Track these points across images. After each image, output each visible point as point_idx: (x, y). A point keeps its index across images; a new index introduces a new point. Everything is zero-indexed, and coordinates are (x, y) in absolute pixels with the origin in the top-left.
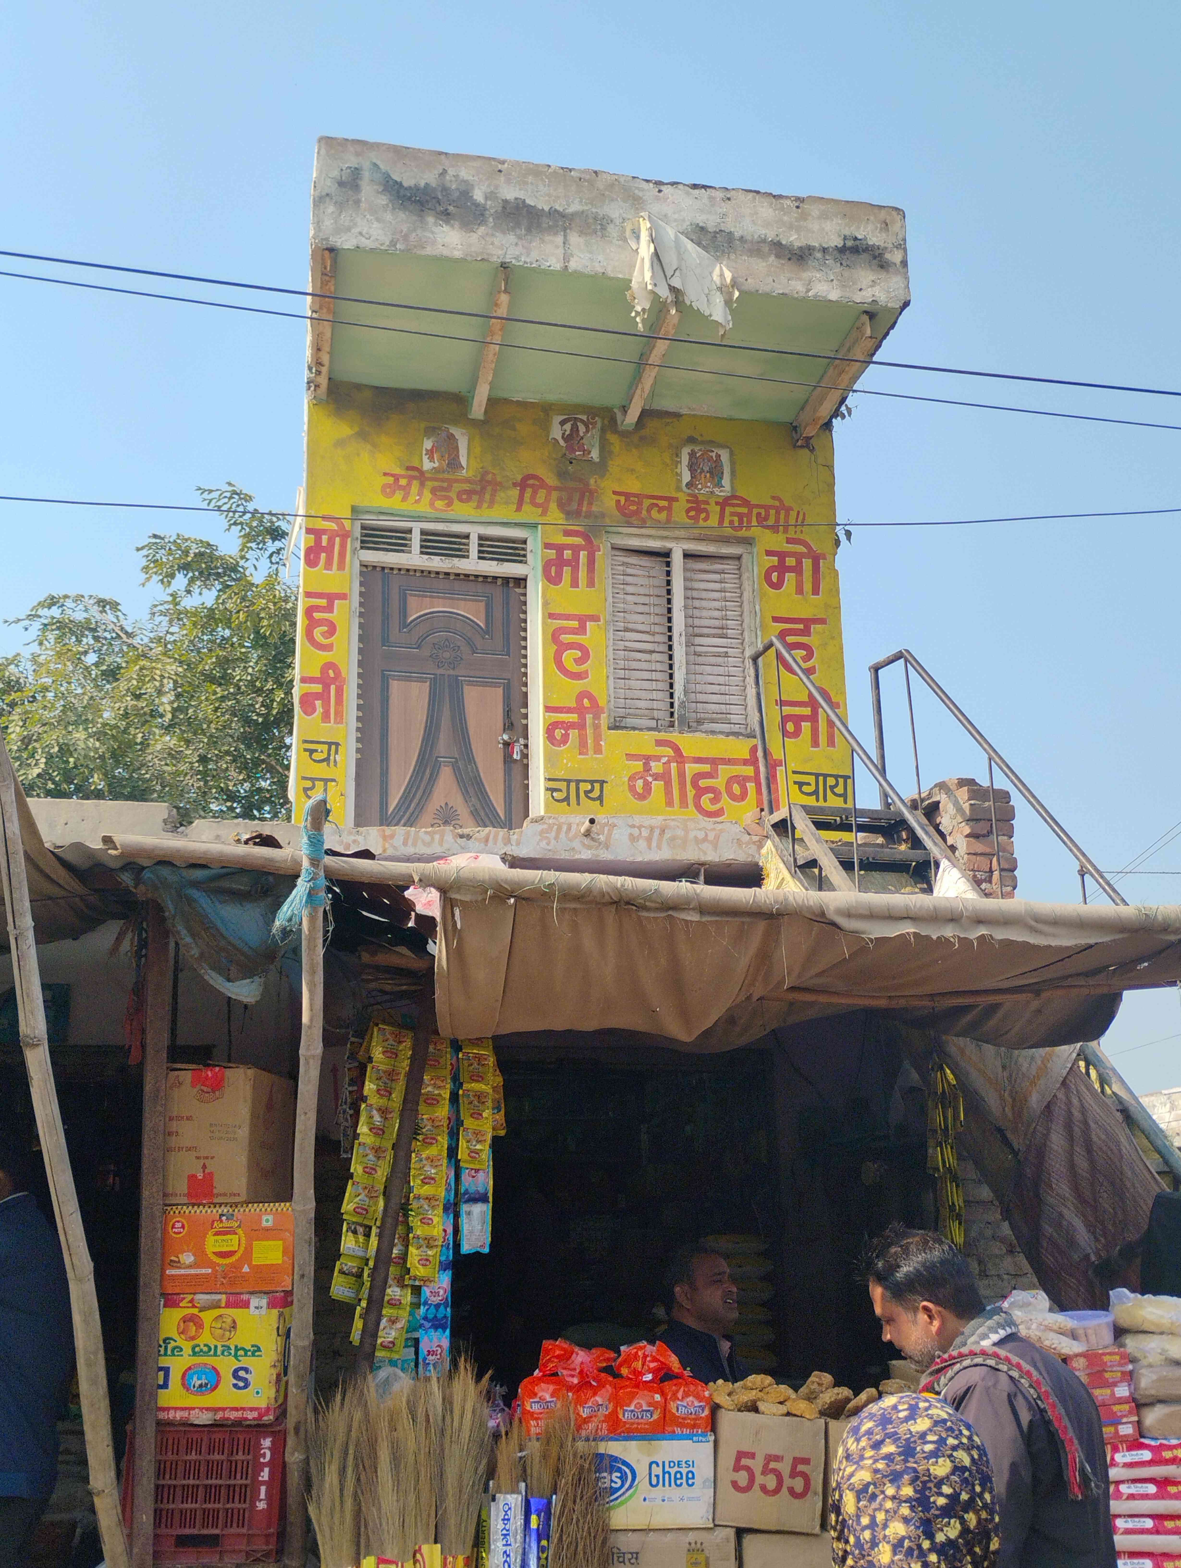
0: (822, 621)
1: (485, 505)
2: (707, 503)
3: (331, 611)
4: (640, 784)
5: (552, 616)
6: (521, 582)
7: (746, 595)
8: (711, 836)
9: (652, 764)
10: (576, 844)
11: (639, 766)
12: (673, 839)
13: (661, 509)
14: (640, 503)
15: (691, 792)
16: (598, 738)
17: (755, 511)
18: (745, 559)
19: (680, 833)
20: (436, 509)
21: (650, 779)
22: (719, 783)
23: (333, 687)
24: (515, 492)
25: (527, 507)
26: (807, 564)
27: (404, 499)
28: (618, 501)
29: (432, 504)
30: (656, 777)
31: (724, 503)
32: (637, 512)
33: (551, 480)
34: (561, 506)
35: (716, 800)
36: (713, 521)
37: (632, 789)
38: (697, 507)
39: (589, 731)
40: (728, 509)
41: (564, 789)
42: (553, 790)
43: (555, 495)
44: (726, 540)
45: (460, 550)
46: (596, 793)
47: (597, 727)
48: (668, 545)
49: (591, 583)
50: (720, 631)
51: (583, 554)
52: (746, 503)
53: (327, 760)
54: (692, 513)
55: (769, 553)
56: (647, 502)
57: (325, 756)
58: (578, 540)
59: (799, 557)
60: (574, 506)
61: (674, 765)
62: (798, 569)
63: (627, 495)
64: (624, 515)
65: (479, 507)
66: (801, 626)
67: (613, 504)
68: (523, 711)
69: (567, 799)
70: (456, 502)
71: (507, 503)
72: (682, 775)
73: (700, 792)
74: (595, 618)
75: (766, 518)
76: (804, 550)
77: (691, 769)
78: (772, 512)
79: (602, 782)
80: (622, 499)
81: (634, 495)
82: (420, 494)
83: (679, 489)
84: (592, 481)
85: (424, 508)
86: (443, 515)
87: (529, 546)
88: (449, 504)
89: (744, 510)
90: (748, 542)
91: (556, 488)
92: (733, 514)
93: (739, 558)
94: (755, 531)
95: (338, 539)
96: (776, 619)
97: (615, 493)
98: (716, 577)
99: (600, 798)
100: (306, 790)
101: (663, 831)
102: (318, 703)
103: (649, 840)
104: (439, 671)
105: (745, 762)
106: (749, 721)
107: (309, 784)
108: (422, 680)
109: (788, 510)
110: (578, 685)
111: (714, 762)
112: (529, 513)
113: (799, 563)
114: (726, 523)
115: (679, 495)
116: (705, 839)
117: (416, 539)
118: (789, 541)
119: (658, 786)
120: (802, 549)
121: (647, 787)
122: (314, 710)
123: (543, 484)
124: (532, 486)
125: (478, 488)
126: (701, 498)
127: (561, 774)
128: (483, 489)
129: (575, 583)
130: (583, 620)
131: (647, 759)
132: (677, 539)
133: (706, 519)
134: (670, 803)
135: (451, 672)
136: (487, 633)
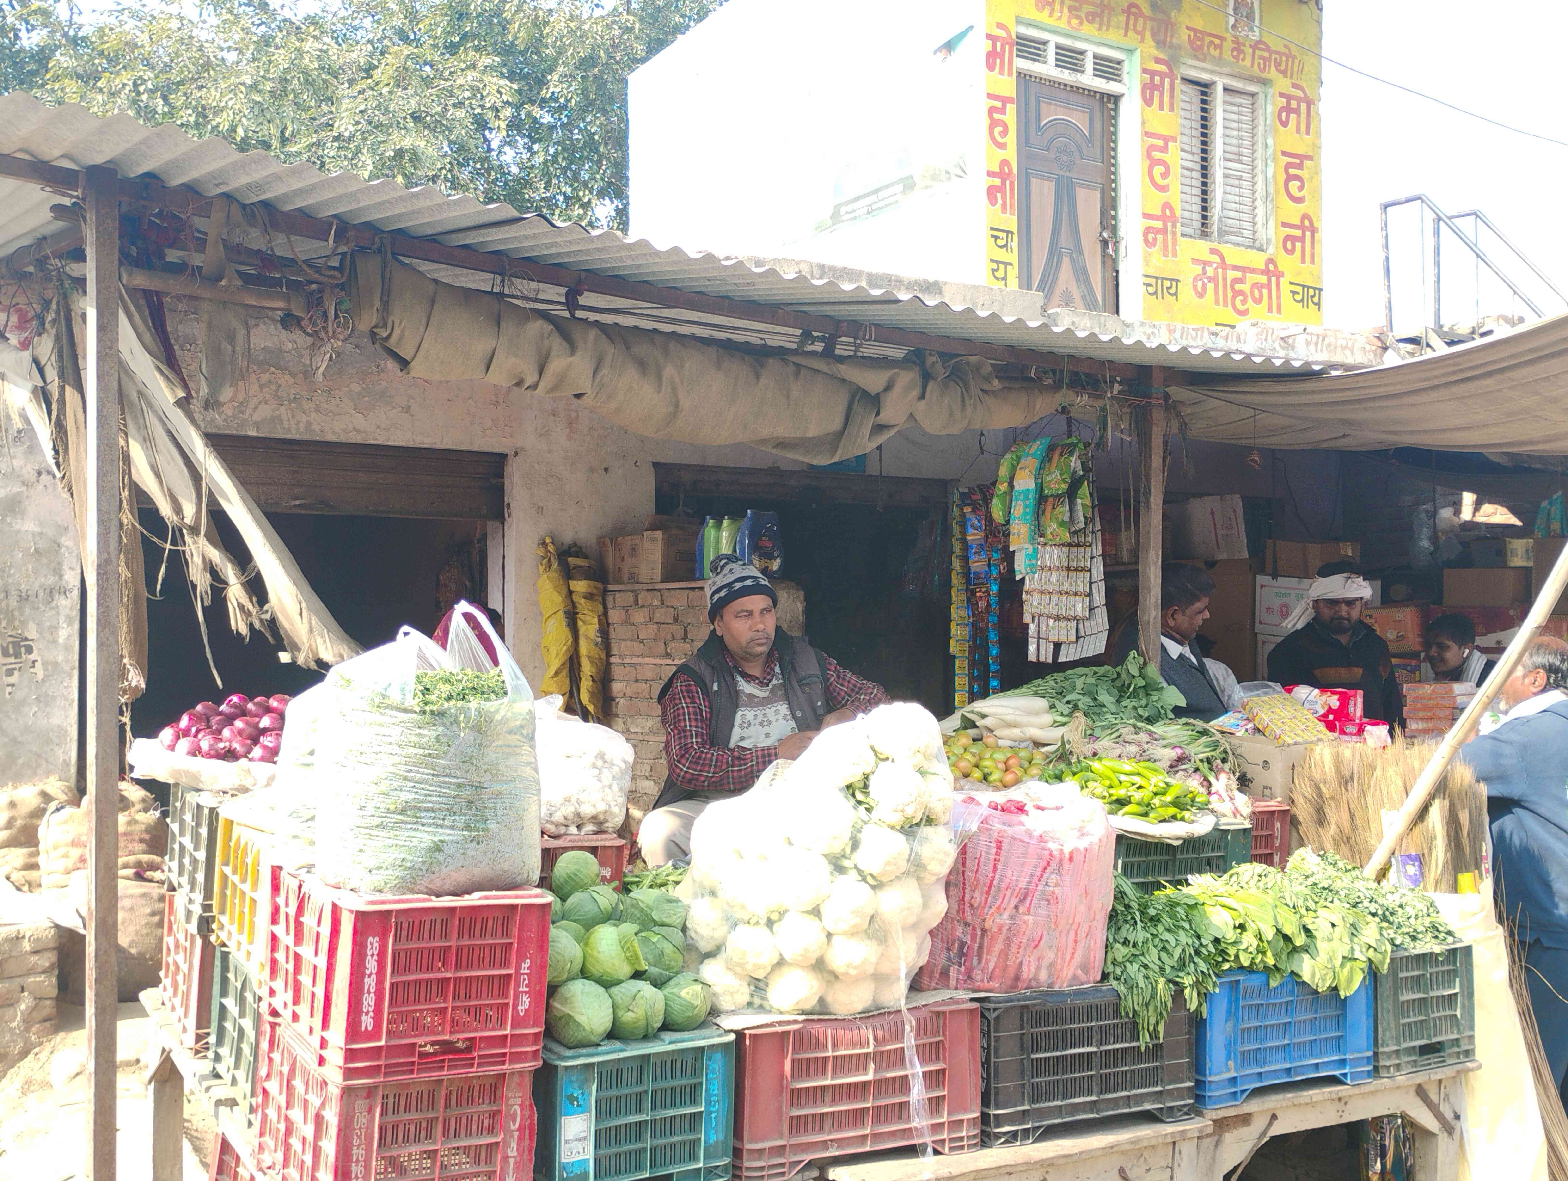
0: (1310, 158)
1: (1104, 28)
2: (1244, 45)
3: (1004, 113)
4: (1200, 284)
5: (1147, 134)
6: (1115, 99)
7: (1260, 129)
8: (1350, 345)
9: (1208, 268)
10: (1276, 345)
11: (1199, 269)
12: (1329, 345)
13: (1217, 47)
14: (1202, 40)
15: (1230, 294)
16: (1175, 243)
17: (1273, 56)
18: (1261, 96)
19: (1333, 340)
20: (1072, 28)
21: (1206, 281)
22: (1246, 287)
23: (1008, 182)
24: (1123, 18)
25: (1131, 33)
26: (1303, 106)
27: (1051, 15)
28: (1189, 36)
29: (1069, 22)
30: (1210, 279)
31: (1255, 46)
32: (1201, 48)
33: (1147, 11)
34: (1153, 35)
35: (1244, 302)
36: (1248, 63)
37: (1195, 288)
38: (1238, 47)
39: (1169, 237)
40: (1258, 53)
41: (1154, 284)
42: (1148, 285)
43: (1149, 24)
44: (1251, 79)
45: (1076, 64)
46: (1173, 291)
47: (1174, 234)
48: (1215, 78)
49: (1172, 109)
50: (1236, 157)
51: (1167, 80)
52: (1268, 49)
53: (1005, 246)
54: (1235, 53)
55: (1282, 95)
56: (1208, 39)
57: (1004, 243)
58: (1162, 68)
59: (1299, 100)
60: (1161, 37)
61: (1220, 271)
62: (1297, 111)
63: (1195, 31)
64: (1193, 48)
65: (1100, 29)
66: (1298, 161)
67: (1185, 38)
68: (1113, 213)
69: (1155, 293)
70: (1085, 22)
71: (1118, 28)
72: (1225, 279)
73: (1237, 293)
74: (1174, 139)
75: (1280, 64)
76: (1302, 95)
77: (1232, 274)
78: (1284, 58)
79: (1177, 281)
80: (1192, 34)
81: (1201, 32)
82: (1061, 11)
83: (1227, 30)
84: (1173, 15)
85: (1063, 25)
86: (1075, 33)
87: (1126, 67)
88: (1081, 23)
89: (1266, 54)
90: (1265, 82)
91: (1151, 19)
92: (1261, 57)
93: (1253, 95)
94: (1272, 73)
95: (1007, 47)
96: (1284, 153)
97: (1188, 28)
98: (1235, 109)
99: (1176, 294)
100: (994, 271)
101: (1323, 340)
102: (999, 195)
103: (1316, 344)
104: (1062, 173)
105: (1262, 272)
106: (1257, 236)
107: (995, 266)
108: (1050, 179)
109: (1294, 58)
110: (1161, 197)
111: (1244, 269)
112: (1132, 39)
113: (1299, 106)
114: (1256, 66)
115: (1228, 36)
116: (1346, 347)
117: (1051, 53)
118: (1294, 86)
119: (1210, 287)
120: (1300, 93)
121: (1204, 286)
122: (996, 202)
123: (1141, 14)
124: (1134, 14)
125: (1099, 11)
126: (1241, 40)
127: (1151, 272)
128: (1102, 12)
129: (1161, 108)
130: (1166, 139)
131: (1205, 264)
132: (1220, 74)
133: (1243, 60)
134: (1217, 302)
135: (1068, 174)
136: (1090, 141)
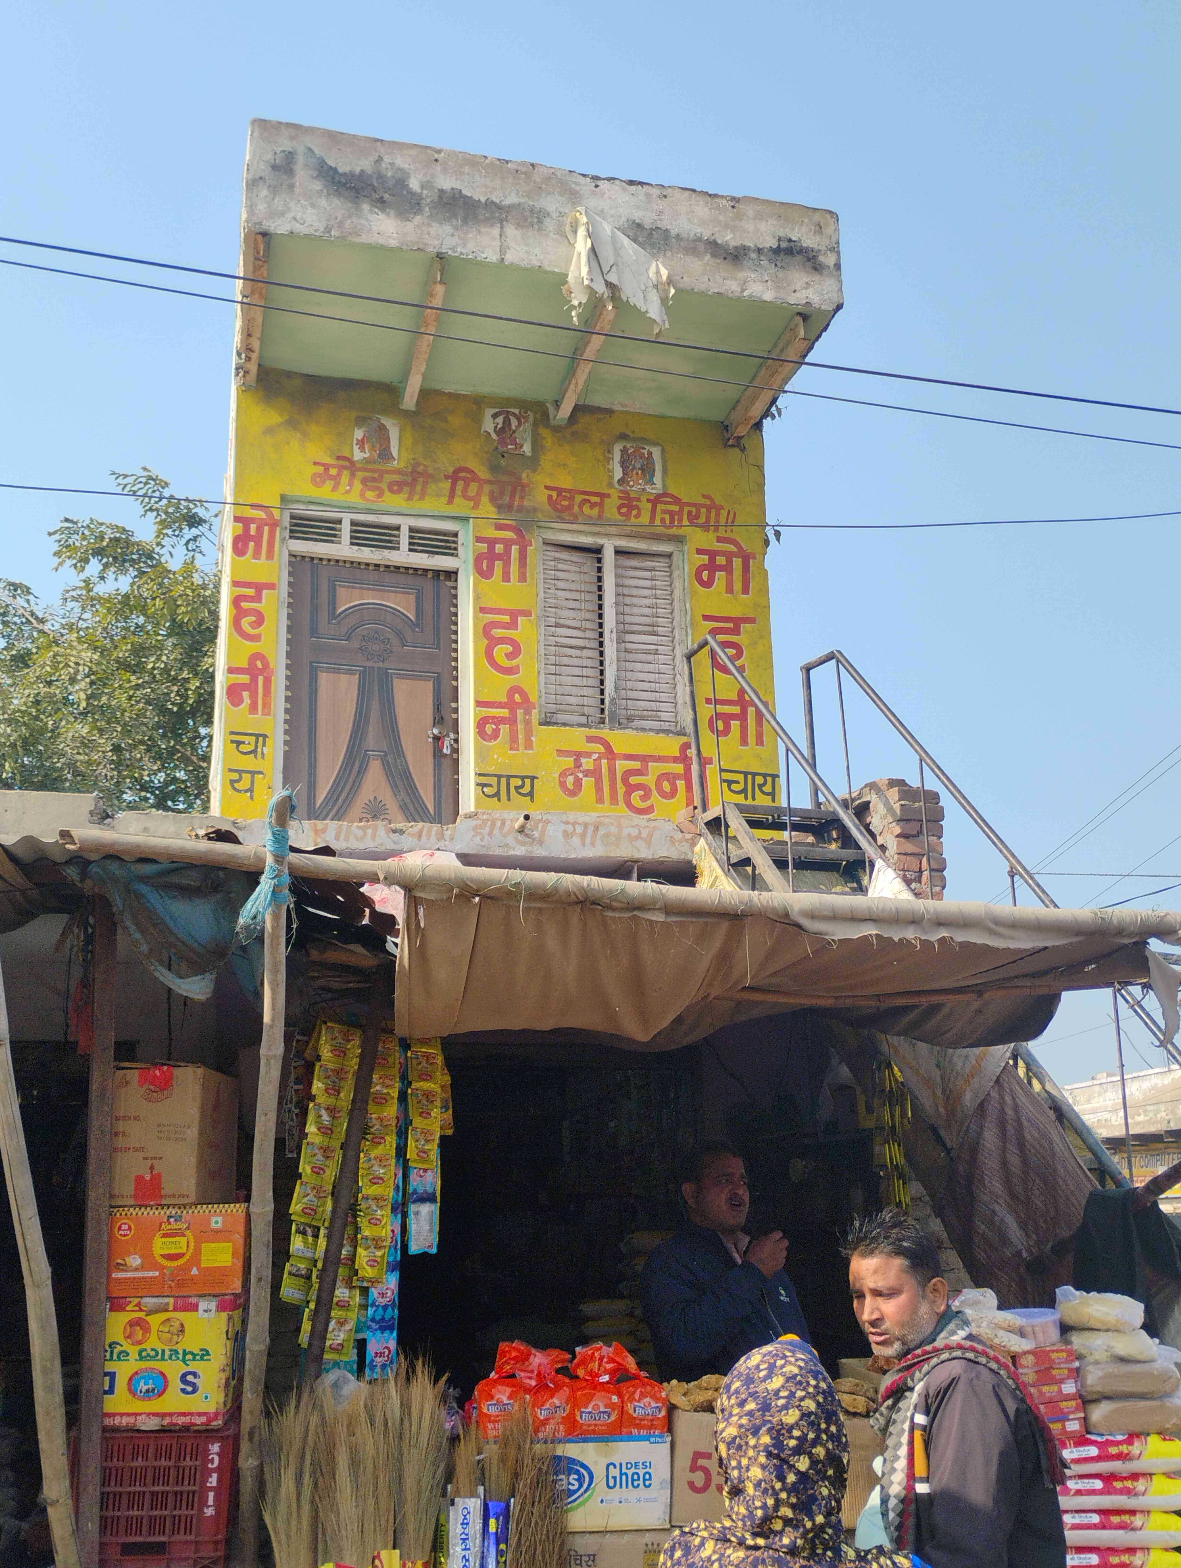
0: (751, 620)
1: (416, 497)
2: (639, 500)
3: (259, 601)
4: (570, 780)
5: (483, 610)
6: (452, 575)
7: (677, 593)
8: (644, 834)
9: (583, 760)
10: (510, 840)
11: (570, 762)
12: (607, 836)
13: (593, 505)
14: (571, 499)
15: (621, 789)
16: (529, 733)
17: (686, 509)
18: (675, 557)
19: (614, 830)
20: (367, 500)
21: (581, 775)
22: (649, 780)
23: (261, 679)
24: (447, 485)
25: (458, 500)
26: (737, 563)
27: (335, 489)
28: (550, 497)
29: (362, 495)
30: (587, 773)
31: (656, 501)
32: (569, 508)
33: (483, 473)
34: (493, 499)
35: (646, 797)
36: (645, 519)
37: (563, 785)
38: (629, 504)
39: (520, 727)
40: (660, 507)
41: (495, 784)
42: (484, 785)
43: (487, 488)
44: (657, 538)
45: (390, 542)
46: (526, 789)
47: (528, 723)
48: (600, 541)
49: (523, 578)
50: (650, 629)
51: (515, 549)
52: (677, 501)
53: (254, 752)
54: (624, 510)
55: (700, 551)
56: (579, 498)
57: (252, 747)
58: (510, 535)
59: (729, 556)
60: (506, 499)
61: (604, 762)
62: (728, 568)
63: (560, 491)
64: (555, 509)
65: (410, 498)
66: (731, 625)
67: (545, 499)
68: (454, 705)
69: (497, 795)
70: (387, 493)
71: (438, 495)
72: (612, 771)
73: (631, 789)
74: (527, 613)
75: (697, 517)
76: (735, 549)
77: (622, 766)
78: (703, 510)
79: (533, 778)
80: (554, 494)
81: (568, 491)
82: (350, 484)
83: (610, 485)
84: (524, 475)
85: (354, 498)
86: (374, 506)
87: (461, 539)
88: (380, 495)
89: (676, 508)
90: (679, 540)
91: (489, 482)
92: (665, 512)
93: (669, 556)
94: (686, 530)
95: (266, 528)
96: (706, 618)
97: (547, 488)
98: (647, 574)
99: (531, 794)
100: (232, 782)
101: (597, 828)
102: (246, 694)
103: (583, 836)
104: (368, 664)
105: (675, 760)
106: (679, 717)
107: (235, 776)
108: (351, 672)
109: (719, 509)
110: (510, 680)
111: (645, 759)
112: (461, 507)
113: (730, 562)
114: (658, 522)
115: (612, 491)
116: (639, 837)
117: (346, 530)
118: (720, 540)
119: (588, 783)
120: (732, 548)
121: (578, 783)
122: (241, 701)
123: (475, 478)
124: (464, 479)
125: (409, 479)
126: (632, 495)
127: (491, 769)
128: (415, 480)
129: (506, 577)
130: (515, 614)
131: (578, 755)
132: (609, 535)
133: (638, 516)
134: (600, 800)
135: (381, 665)
136: (417, 626)
